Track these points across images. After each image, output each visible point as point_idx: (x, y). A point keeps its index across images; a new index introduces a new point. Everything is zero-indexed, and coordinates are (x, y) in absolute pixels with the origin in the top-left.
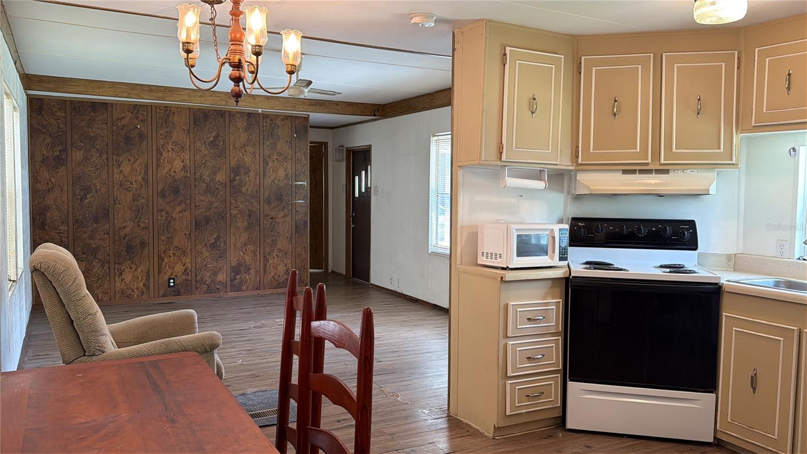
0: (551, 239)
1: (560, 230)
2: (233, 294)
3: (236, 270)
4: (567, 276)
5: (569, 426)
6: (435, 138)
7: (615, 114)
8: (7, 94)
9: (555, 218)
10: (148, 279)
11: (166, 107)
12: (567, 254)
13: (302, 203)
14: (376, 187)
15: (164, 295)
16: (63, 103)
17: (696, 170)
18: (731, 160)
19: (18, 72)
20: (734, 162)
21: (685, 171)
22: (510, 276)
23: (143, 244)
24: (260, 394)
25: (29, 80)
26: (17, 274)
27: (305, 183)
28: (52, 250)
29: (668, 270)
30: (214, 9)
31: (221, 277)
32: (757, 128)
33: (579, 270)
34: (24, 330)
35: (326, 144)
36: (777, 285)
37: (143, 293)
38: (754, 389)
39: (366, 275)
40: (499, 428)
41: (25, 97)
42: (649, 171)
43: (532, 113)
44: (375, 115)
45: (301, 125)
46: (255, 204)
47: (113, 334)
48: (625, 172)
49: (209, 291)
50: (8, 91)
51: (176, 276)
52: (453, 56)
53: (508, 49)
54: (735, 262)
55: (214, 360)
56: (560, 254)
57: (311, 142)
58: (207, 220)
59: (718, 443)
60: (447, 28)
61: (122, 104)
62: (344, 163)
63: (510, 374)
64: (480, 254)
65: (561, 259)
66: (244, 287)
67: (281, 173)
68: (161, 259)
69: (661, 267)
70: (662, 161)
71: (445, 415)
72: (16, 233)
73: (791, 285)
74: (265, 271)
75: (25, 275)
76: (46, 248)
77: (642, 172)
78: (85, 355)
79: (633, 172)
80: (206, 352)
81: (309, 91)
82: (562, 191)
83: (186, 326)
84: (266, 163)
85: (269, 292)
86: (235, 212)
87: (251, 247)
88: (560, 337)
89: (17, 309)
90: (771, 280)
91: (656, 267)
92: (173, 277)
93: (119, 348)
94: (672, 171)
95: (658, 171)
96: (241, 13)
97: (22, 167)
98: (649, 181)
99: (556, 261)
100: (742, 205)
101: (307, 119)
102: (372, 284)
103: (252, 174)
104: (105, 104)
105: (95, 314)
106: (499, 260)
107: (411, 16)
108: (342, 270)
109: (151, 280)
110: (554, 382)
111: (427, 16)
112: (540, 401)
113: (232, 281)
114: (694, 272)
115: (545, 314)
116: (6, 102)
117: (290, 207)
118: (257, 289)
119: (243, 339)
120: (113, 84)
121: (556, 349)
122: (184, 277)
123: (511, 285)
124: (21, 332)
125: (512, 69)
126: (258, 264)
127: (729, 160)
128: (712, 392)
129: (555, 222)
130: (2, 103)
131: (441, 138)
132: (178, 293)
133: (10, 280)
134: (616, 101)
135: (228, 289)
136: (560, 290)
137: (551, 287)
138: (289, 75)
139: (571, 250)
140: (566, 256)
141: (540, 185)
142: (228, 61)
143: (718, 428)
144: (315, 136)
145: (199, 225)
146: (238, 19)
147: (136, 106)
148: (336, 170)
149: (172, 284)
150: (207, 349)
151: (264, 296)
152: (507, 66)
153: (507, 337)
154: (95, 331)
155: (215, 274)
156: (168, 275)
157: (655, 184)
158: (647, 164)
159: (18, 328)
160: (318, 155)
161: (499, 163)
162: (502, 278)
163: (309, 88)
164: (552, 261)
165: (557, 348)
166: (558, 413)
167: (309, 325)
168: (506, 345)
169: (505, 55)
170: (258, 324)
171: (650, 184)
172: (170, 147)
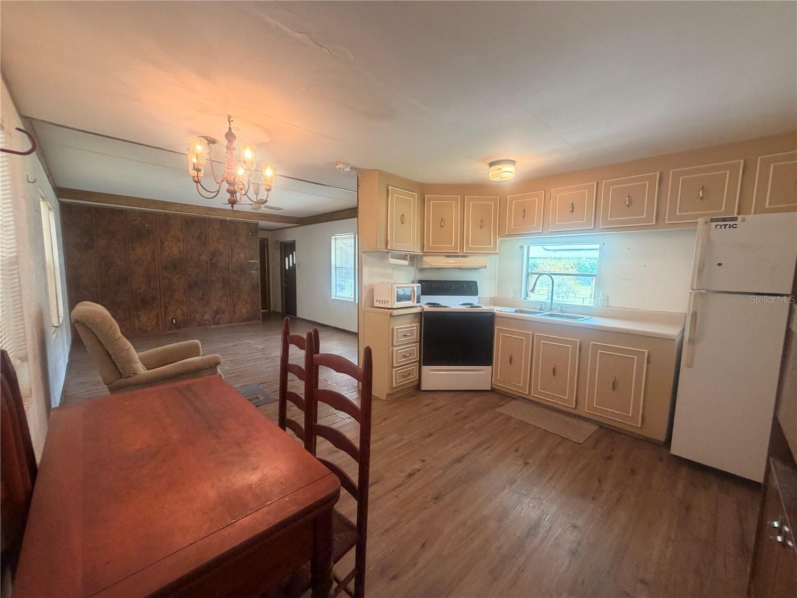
0: (412, 292)
1: (417, 287)
2: (214, 326)
3: (216, 313)
4: (422, 311)
5: (423, 388)
6: (334, 237)
7: (442, 226)
8: (43, 198)
9: (410, 281)
10: (158, 320)
11: (166, 215)
12: (420, 299)
13: (256, 273)
14: (299, 264)
15: (170, 329)
16: (89, 208)
18: (496, 251)
19: (51, 184)
20: (497, 252)
21: (475, 256)
22: (395, 312)
23: (154, 299)
24: (244, 387)
25: (60, 192)
26: (59, 322)
27: (257, 261)
28: (90, 308)
29: (469, 306)
30: (210, 147)
31: (207, 317)
32: (508, 236)
33: (427, 308)
34: (67, 358)
35: (267, 239)
36: (516, 311)
37: (155, 328)
38: (511, 363)
39: (294, 312)
40: (389, 395)
41: (57, 202)
42: (458, 256)
43: (402, 223)
44: (297, 224)
45: (254, 229)
46: (227, 273)
47: (143, 360)
48: (447, 256)
49: (199, 325)
50: (43, 195)
51: (177, 317)
52: (358, 191)
53: (390, 187)
54: (494, 302)
55: (217, 372)
56: (417, 300)
57: (260, 238)
58: (196, 283)
59: (493, 390)
60: (355, 173)
62: (279, 250)
63: (395, 365)
64: (375, 301)
65: (418, 302)
66: (222, 322)
67: (242, 255)
68: (166, 307)
69: (464, 304)
70: (465, 251)
71: (357, 390)
72: (56, 295)
73: (521, 312)
74: (234, 312)
75: (65, 323)
76: (85, 305)
77: (455, 256)
78: (121, 377)
79: (451, 256)
80: (212, 367)
81: (264, 207)
82: (413, 266)
83: (193, 351)
84: (232, 250)
85: (237, 324)
86: (213, 278)
87: (225, 299)
88: (418, 344)
89: (61, 344)
90: (514, 310)
91: (460, 305)
92: (175, 317)
93: (148, 369)
94: (469, 256)
95: (462, 257)
96: (234, 149)
97: (59, 250)
98: (450, 261)
99: (415, 304)
100: (497, 273)
101: (257, 224)
102: (298, 318)
103: (224, 256)
105: (129, 349)
106: (387, 304)
107: (337, 163)
108: (279, 309)
110: (415, 367)
111: (347, 164)
112: (409, 378)
113: (214, 318)
114: (480, 307)
115: (411, 332)
116: (42, 204)
117: (248, 275)
118: (230, 323)
119: (226, 353)
122: (182, 318)
123: (395, 318)
124: (65, 359)
125: (392, 198)
126: (230, 308)
127: (494, 251)
128: (490, 365)
129: (410, 282)
130: (39, 204)
131: (337, 237)
132: (179, 328)
133: (53, 326)
134: (442, 219)
135: (211, 324)
136: (417, 319)
137: (414, 317)
138: (267, 192)
139: (422, 297)
141: (406, 263)
142: (226, 179)
143: (493, 382)
144: (262, 235)
145: (191, 286)
146: (232, 153)
147: (145, 213)
148: (274, 254)
149: (174, 322)
150: (213, 366)
151: (234, 327)
152: (390, 197)
153: (393, 346)
154: (129, 360)
155: (203, 316)
156: (171, 317)
157: (454, 263)
158: (457, 253)
159: (62, 358)
160: (264, 246)
161: (386, 250)
162: (391, 314)
163: (264, 205)
164: (413, 303)
165: (417, 350)
166: (417, 383)
167: (312, 357)
168: (393, 350)
169: (388, 190)
170: (234, 344)
171: (450, 263)
172: (169, 239)
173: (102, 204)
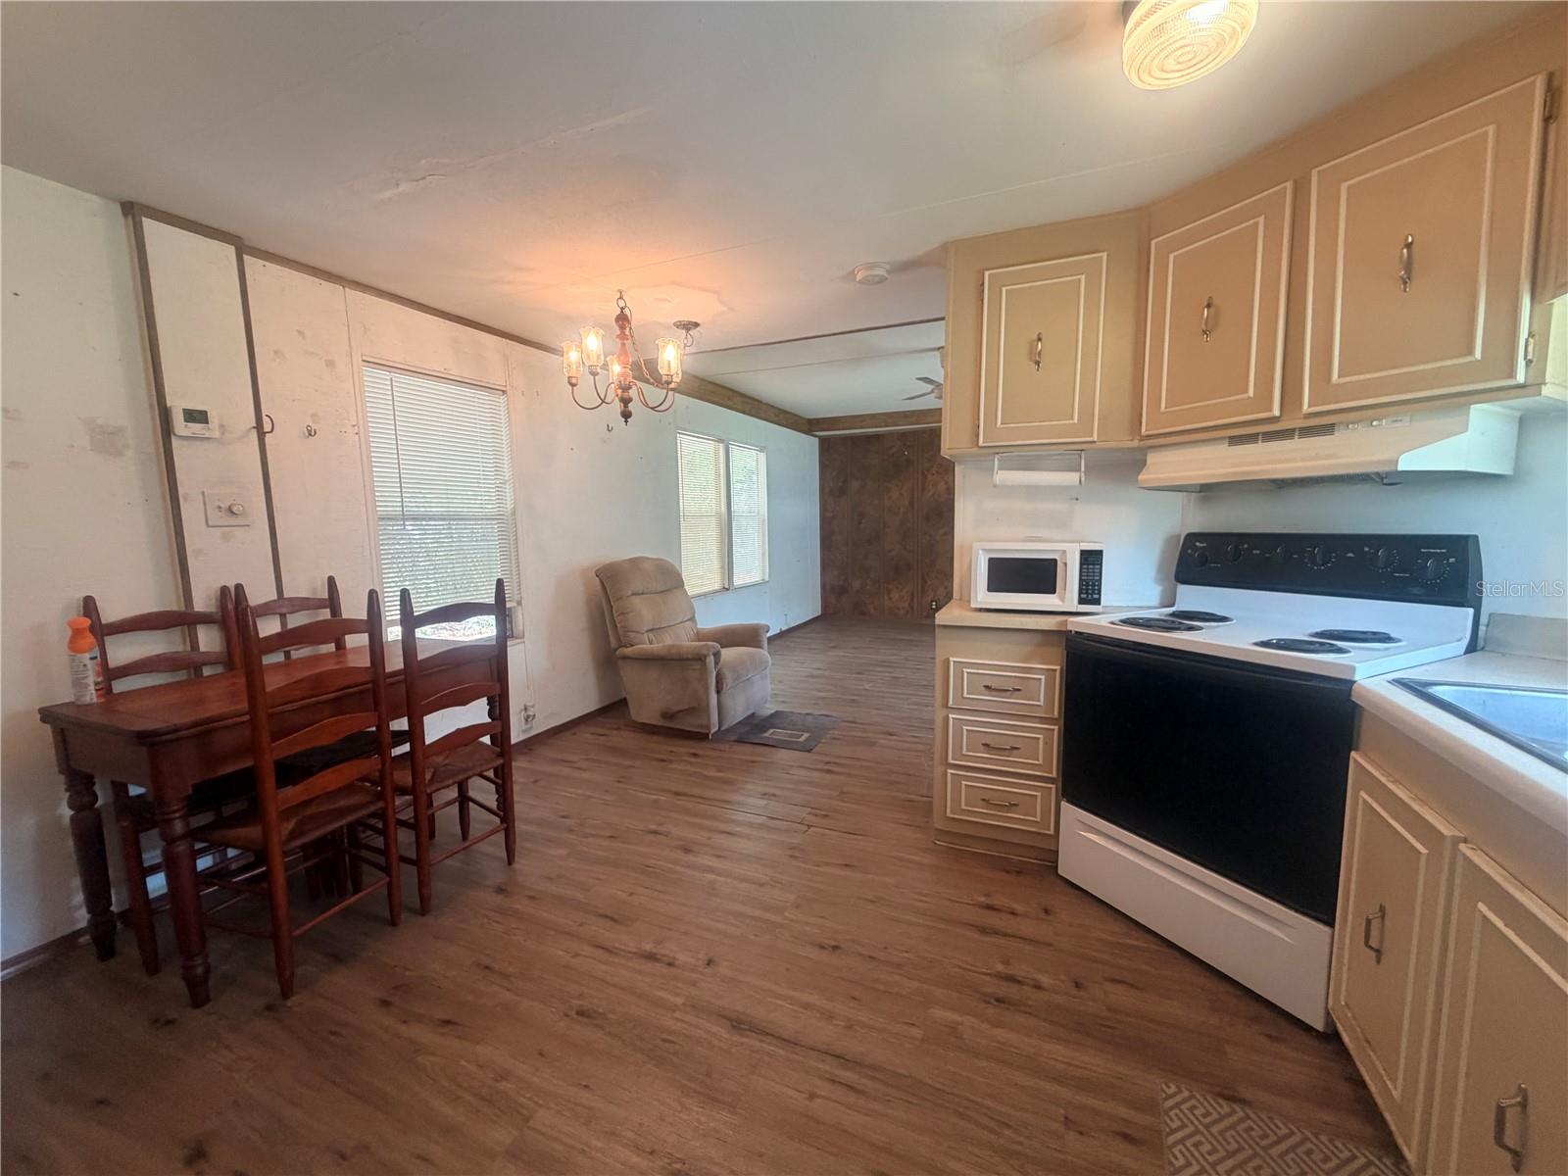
1: (1083, 552)
4: (1064, 628)
5: (1064, 874)
7: (1206, 333)
10: (912, 600)
12: (1100, 593)
15: (927, 616)
17: (1408, 418)
21: (1375, 423)
22: (953, 618)
23: (908, 566)
25: (810, 424)
37: (908, 614)
40: (941, 832)
42: (1285, 434)
48: (1234, 440)
51: (937, 597)
53: (987, 275)
56: (1080, 593)
61: (891, 433)
63: (953, 761)
68: (924, 581)
70: (1311, 408)
77: (1270, 436)
79: (1252, 438)
88: (1056, 727)
92: (936, 599)
94: (1342, 427)
95: (1307, 432)
99: (1072, 606)
104: (877, 437)
107: (854, 275)
109: (915, 600)
110: (1040, 794)
112: (1010, 815)
115: (1021, 684)
120: (873, 416)
121: (1046, 743)
125: (994, 303)
127: (1504, 378)
134: (1209, 305)
136: (1053, 652)
137: (1041, 644)
140: (1096, 596)
143: (1329, 1005)
147: (903, 435)
149: (933, 605)
152: (986, 302)
153: (947, 706)
156: (930, 598)
158: (1278, 419)
161: (976, 449)
164: (1060, 603)
168: (942, 718)
169: (982, 285)
172: (934, 470)
173: (871, 430)
